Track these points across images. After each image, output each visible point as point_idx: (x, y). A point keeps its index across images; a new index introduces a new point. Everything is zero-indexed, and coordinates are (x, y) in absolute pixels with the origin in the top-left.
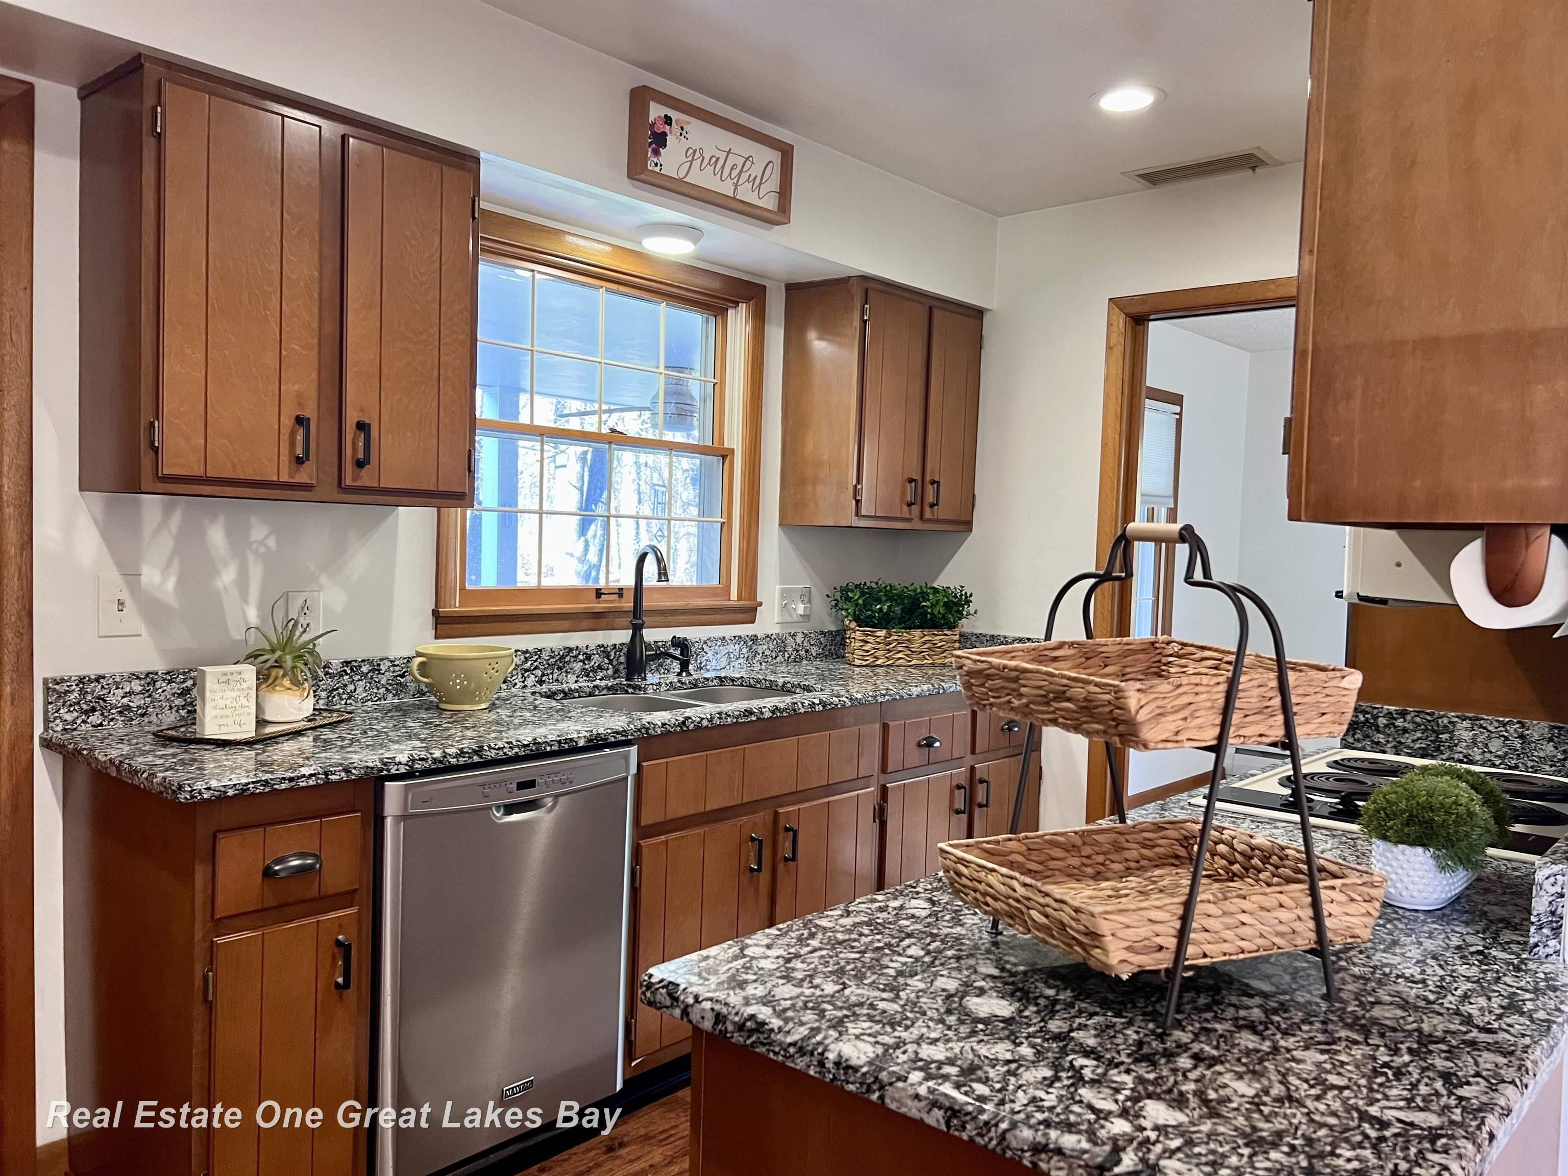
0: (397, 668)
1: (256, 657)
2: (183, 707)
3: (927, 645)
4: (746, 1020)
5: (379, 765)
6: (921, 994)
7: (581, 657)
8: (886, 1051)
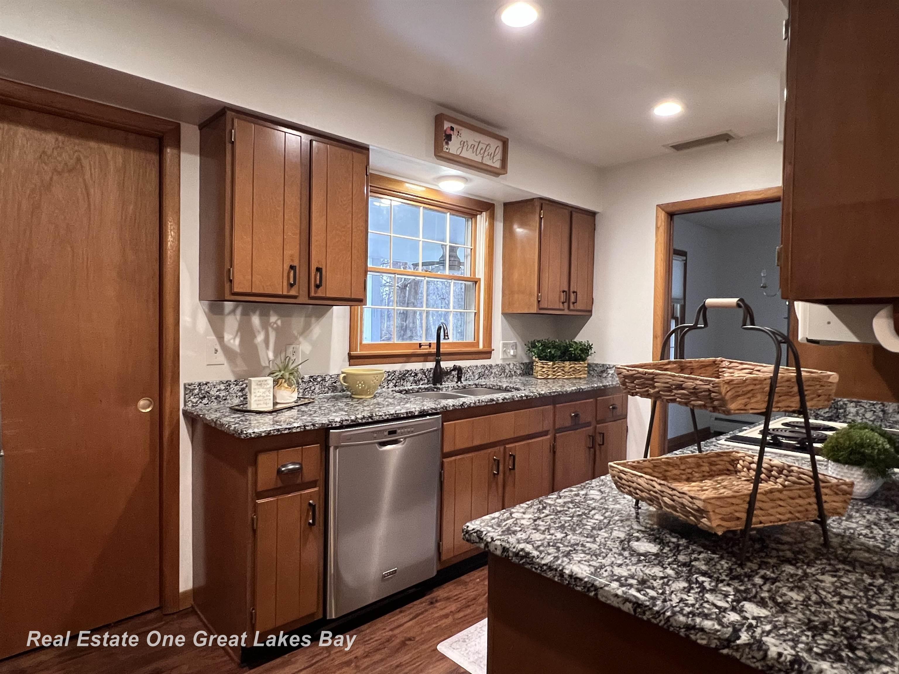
0: (333, 379)
1: (273, 373)
2: (242, 396)
3: (573, 369)
4: (519, 551)
5: (328, 423)
6: (607, 539)
7: (413, 374)
8: (596, 570)
